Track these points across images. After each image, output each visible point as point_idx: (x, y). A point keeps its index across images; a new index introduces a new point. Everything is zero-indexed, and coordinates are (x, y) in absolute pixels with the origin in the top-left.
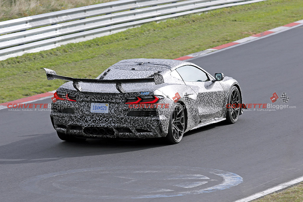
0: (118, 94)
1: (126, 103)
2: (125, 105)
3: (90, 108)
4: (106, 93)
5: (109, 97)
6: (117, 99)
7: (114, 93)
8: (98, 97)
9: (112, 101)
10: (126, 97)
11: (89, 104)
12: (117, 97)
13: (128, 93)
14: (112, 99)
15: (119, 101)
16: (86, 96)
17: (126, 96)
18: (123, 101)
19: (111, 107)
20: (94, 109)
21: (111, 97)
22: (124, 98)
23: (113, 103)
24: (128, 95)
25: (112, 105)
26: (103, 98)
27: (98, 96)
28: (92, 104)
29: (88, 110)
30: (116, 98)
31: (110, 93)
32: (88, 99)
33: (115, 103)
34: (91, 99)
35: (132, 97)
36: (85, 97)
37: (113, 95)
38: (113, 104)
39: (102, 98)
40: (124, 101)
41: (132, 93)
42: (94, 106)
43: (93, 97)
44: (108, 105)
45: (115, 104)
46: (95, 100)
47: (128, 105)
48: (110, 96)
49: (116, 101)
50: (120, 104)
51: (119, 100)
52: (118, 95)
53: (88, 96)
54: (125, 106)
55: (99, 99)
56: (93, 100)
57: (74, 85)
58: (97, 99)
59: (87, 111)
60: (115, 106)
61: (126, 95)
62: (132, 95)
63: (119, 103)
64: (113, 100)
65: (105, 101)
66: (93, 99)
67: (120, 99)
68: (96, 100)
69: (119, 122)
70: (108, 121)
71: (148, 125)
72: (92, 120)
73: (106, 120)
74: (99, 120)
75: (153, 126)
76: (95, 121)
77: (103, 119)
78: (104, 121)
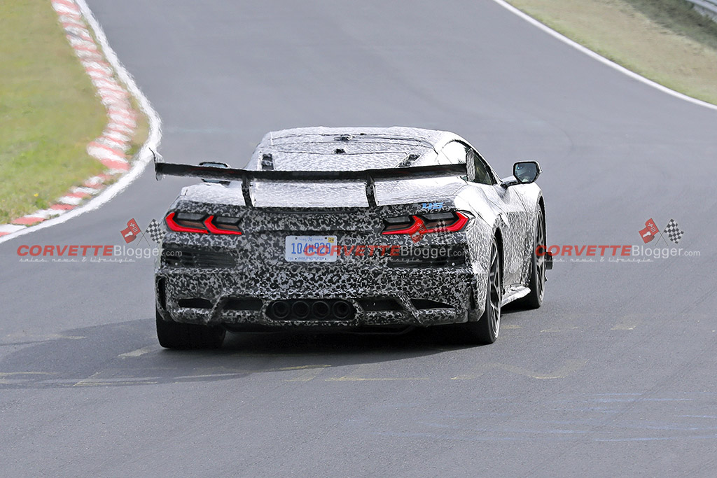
0: (365, 210)
1: (385, 232)
2: (385, 238)
3: (283, 249)
4: (329, 208)
5: (340, 218)
6: (361, 223)
7: (353, 208)
8: (309, 220)
9: (348, 228)
10: (385, 217)
11: (278, 241)
12: (360, 217)
13: (390, 207)
14: (347, 224)
15: (367, 227)
16: (273, 219)
17: (385, 214)
18: (378, 227)
19: (344, 244)
20: (294, 253)
21: (345, 217)
22: (380, 219)
23: (349, 233)
24: (389, 211)
25: (345, 240)
26: (323, 223)
27: (309, 218)
28: (290, 240)
29: (276, 255)
30: (359, 221)
31: (341, 208)
32: (278, 226)
33: (356, 233)
34: (286, 226)
35: (399, 216)
36: (269, 222)
37: (348, 213)
38: (348, 238)
39: (320, 221)
40: (380, 229)
41: (399, 205)
42: (293, 244)
43: (294, 220)
44: (333, 240)
45: (355, 236)
46: (298, 227)
47: (392, 238)
48: (340, 215)
49: (359, 227)
50: (370, 235)
51: (366, 224)
52: (362, 212)
53: (280, 219)
54: (384, 241)
55: (311, 225)
56: (293, 228)
57: (243, 191)
58: (306, 225)
59: (274, 258)
60: (354, 241)
61: (383, 211)
62: (399, 211)
63: (367, 233)
64: (349, 225)
65: (328, 228)
66: (295, 224)
67: (369, 223)
68: (303, 228)
69: (368, 282)
70: (338, 281)
71: (445, 288)
72: (290, 281)
73: (332, 278)
74: (313, 279)
75: (457, 291)
76: (299, 284)
77: (324, 278)
78: (325, 282)
